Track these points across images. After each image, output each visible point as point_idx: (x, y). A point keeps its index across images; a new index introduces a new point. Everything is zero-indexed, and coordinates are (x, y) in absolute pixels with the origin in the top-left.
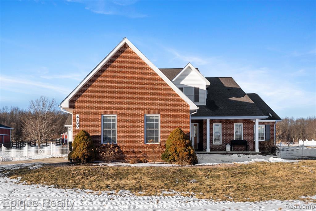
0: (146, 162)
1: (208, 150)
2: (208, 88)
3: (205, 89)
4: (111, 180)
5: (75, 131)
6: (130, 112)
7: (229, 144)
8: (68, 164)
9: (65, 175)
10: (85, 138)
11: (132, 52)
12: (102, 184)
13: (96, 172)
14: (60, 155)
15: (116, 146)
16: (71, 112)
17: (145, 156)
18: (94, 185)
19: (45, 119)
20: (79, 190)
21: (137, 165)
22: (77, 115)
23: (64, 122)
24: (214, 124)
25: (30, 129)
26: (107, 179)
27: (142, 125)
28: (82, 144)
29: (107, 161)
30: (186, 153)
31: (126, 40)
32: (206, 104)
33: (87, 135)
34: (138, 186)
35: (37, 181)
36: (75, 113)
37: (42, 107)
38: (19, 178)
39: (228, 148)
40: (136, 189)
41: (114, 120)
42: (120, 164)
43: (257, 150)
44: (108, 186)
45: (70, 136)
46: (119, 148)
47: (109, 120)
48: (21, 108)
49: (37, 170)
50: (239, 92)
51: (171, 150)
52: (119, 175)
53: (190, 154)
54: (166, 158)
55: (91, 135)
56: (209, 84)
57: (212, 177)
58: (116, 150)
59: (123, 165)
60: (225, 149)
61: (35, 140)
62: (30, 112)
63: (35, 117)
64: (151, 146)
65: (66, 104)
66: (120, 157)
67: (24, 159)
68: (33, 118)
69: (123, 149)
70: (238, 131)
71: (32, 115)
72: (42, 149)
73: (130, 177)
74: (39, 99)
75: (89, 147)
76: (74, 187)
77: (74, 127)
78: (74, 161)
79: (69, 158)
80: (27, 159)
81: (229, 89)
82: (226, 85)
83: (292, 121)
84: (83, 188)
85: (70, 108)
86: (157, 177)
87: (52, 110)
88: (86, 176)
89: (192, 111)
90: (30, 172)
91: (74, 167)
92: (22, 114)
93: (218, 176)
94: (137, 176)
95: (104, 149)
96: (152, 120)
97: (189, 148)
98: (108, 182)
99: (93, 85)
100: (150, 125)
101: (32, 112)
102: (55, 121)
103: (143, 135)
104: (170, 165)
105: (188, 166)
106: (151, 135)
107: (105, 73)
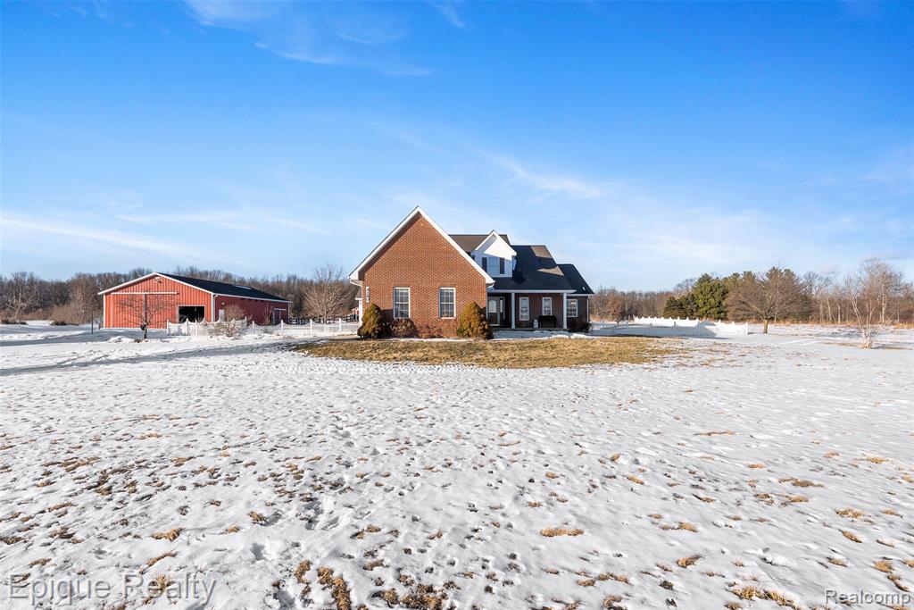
0: (440, 337)
1: (513, 327)
2: (516, 258)
3: (511, 259)
4: (399, 353)
5: (365, 304)
6: (423, 285)
7: (536, 321)
8: (357, 339)
9: (353, 349)
10: (376, 311)
11: (425, 222)
12: (389, 356)
13: (386, 346)
14: (350, 333)
15: (408, 320)
16: (360, 284)
17: (440, 331)
18: (382, 357)
19: (332, 290)
20: (366, 361)
21: (429, 340)
22: (367, 288)
23: (354, 294)
24: (520, 298)
25: (313, 302)
26: (396, 352)
27: (436, 299)
28: (372, 319)
29: (399, 337)
30: (480, 328)
31: (418, 209)
32: (511, 276)
33: (378, 308)
34: (425, 357)
35: (326, 354)
36: (365, 286)
37: (328, 276)
38: (307, 352)
39: (536, 324)
40: (423, 360)
41: (407, 294)
42: (412, 339)
43: (565, 327)
44: (395, 358)
45: (360, 310)
46: (412, 323)
47: (402, 294)
48: (300, 276)
49: (325, 345)
50: (550, 263)
51: (465, 325)
52: (408, 348)
53: (484, 329)
54: (460, 333)
55: (382, 309)
56: (515, 254)
57: (500, 350)
58: (409, 325)
59: (416, 340)
60: (532, 325)
61: (321, 316)
62: (312, 281)
63: (320, 287)
64: (446, 321)
65: (355, 276)
66: (413, 332)
67: (308, 337)
68: (317, 289)
69: (417, 324)
70: (547, 306)
71: (316, 285)
72: (328, 326)
73: (419, 350)
74: (325, 266)
75: (380, 322)
76: (362, 359)
77: (365, 300)
78: (364, 335)
79: (359, 334)
80: (312, 336)
81: (540, 259)
82: (537, 255)
83: (641, 294)
84: (371, 359)
85: (360, 280)
86: (446, 351)
87: (341, 279)
88: (374, 349)
89: (488, 285)
90: (317, 346)
91: (364, 342)
92: (302, 283)
93: (506, 350)
94: (426, 349)
95: (396, 323)
96: (447, 293)
97: (484, 322)
98: (395, 355)
99: (384, 256)
100: (445, 298)
101: (315, 280)
102: (344, 294)
103: (437, 309)
104: (464, 340)
105: (482, 341)
106: (445, 309)
107: (397, 243)
